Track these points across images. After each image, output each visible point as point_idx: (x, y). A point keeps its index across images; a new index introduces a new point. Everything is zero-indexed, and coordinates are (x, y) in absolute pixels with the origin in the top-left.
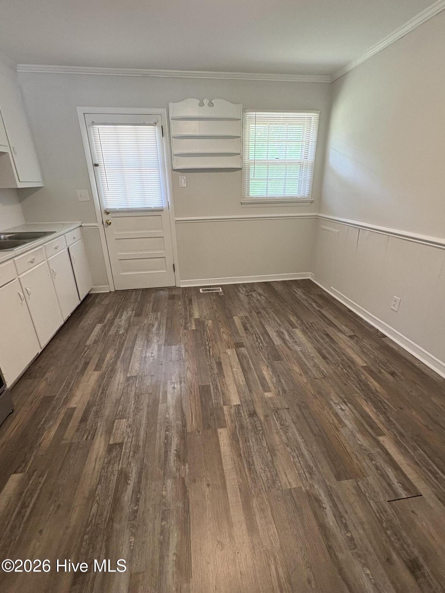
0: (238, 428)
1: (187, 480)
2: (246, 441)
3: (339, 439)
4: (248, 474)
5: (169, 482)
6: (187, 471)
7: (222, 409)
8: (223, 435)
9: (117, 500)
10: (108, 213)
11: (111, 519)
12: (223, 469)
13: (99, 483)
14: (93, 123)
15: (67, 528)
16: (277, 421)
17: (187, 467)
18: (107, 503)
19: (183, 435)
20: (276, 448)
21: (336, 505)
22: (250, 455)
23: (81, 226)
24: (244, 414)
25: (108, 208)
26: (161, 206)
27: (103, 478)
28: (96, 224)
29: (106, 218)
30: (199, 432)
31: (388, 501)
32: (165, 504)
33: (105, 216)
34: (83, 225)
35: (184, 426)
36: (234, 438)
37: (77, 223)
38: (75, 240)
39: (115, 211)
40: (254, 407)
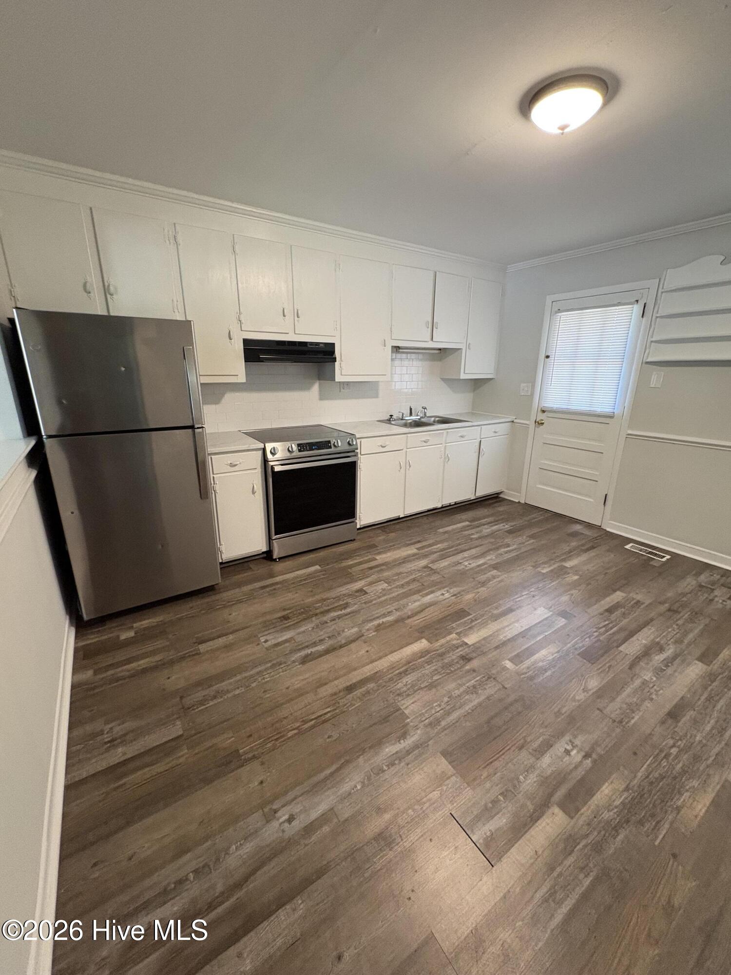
0: (438, 652)
1: (363, 638)
2: (429, 662)
3: (506, 751)
4: (394, 673)
5: (355, 629)
6: (371, 635)
7: (450, 633)
8: (423, 644)
9: (328, 611)
10: (544, 411)
11: (316, 615)
12: (386, 655)
13: (334, 598)
14: (559, 311)
15: (303, 601)
16: (475, 681)
17: (373, 634)
18: (325, 608)
19: (400, 620)
20: (439, 688)
21: (409, 754)
22: (414, 670)
23: (513, 421)
24: (460, 652)
25: (546, 405)
26: (612, 410)
27: (338, 598)
28: (527, 422)
29: (541, 417)
30: (410, 628)
31: (451, 814)
32: (339, 634)
33: (540, 414)
34: (515, 421)
35: (409, 617)
36: (423, 653)
37: (508, 418)
38: (497, 434)
39: (552, 411)
40: (476, 657)
